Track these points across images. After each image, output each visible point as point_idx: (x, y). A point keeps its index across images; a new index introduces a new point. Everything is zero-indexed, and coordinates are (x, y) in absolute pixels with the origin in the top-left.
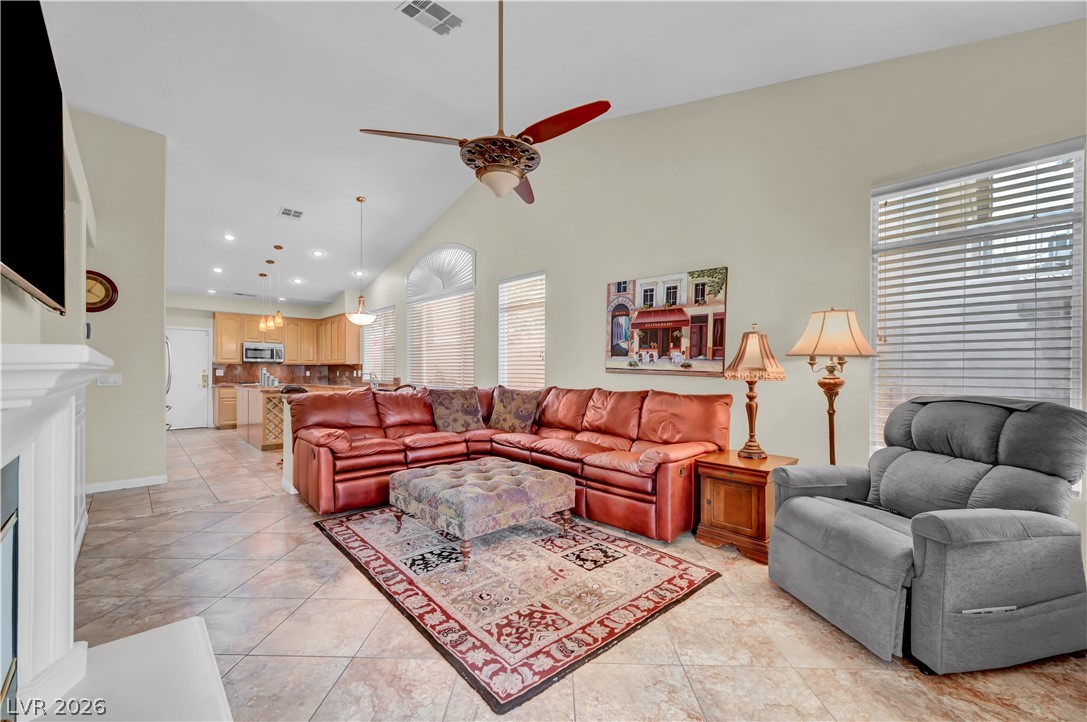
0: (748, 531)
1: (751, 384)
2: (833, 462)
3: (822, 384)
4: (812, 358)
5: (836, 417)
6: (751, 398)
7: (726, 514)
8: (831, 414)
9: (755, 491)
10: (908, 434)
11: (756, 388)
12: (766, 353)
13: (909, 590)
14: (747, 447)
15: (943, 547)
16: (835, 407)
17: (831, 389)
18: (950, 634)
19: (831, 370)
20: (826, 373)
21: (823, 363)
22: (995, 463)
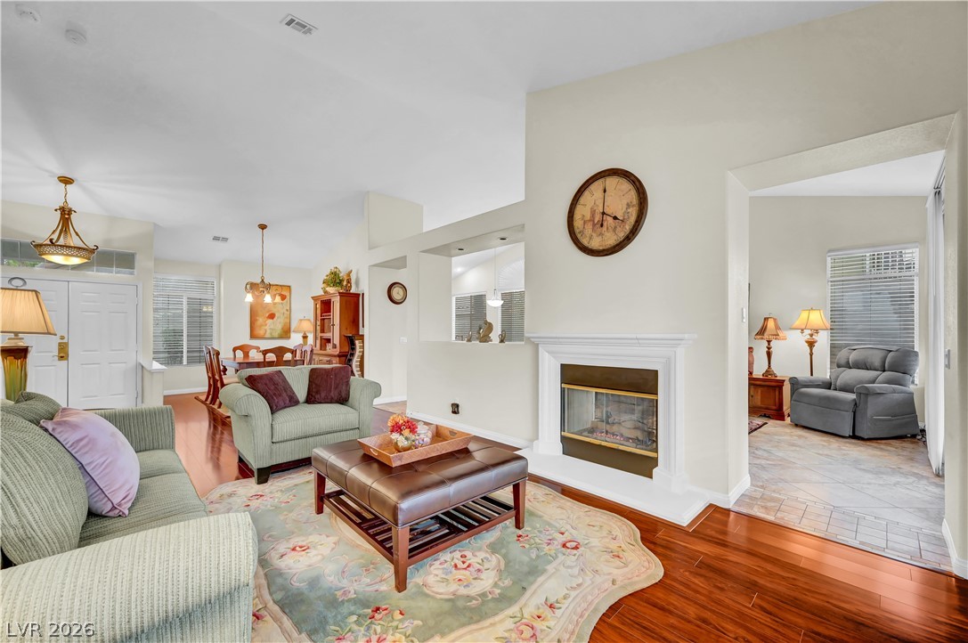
0: (774, 408)
1: (769, 342)
2: (812, 375)
3: (807, 342)
4: (802, 330)
5: (813, 356)
6: (769, 348)
7: (762, 401)
8: (811, 355)
9: (777, 389)
10: (848, 362)
11: (772, 344)
12: (777, 327)
13: (854, 413)
14: (767, 371)
15: (867, 395)
16: (813, 351)
17: (811, 344)
18: (869, 424)
19: (811, 335)
20: (809, 337)
21: (807, 332)
22: (884, 371)
